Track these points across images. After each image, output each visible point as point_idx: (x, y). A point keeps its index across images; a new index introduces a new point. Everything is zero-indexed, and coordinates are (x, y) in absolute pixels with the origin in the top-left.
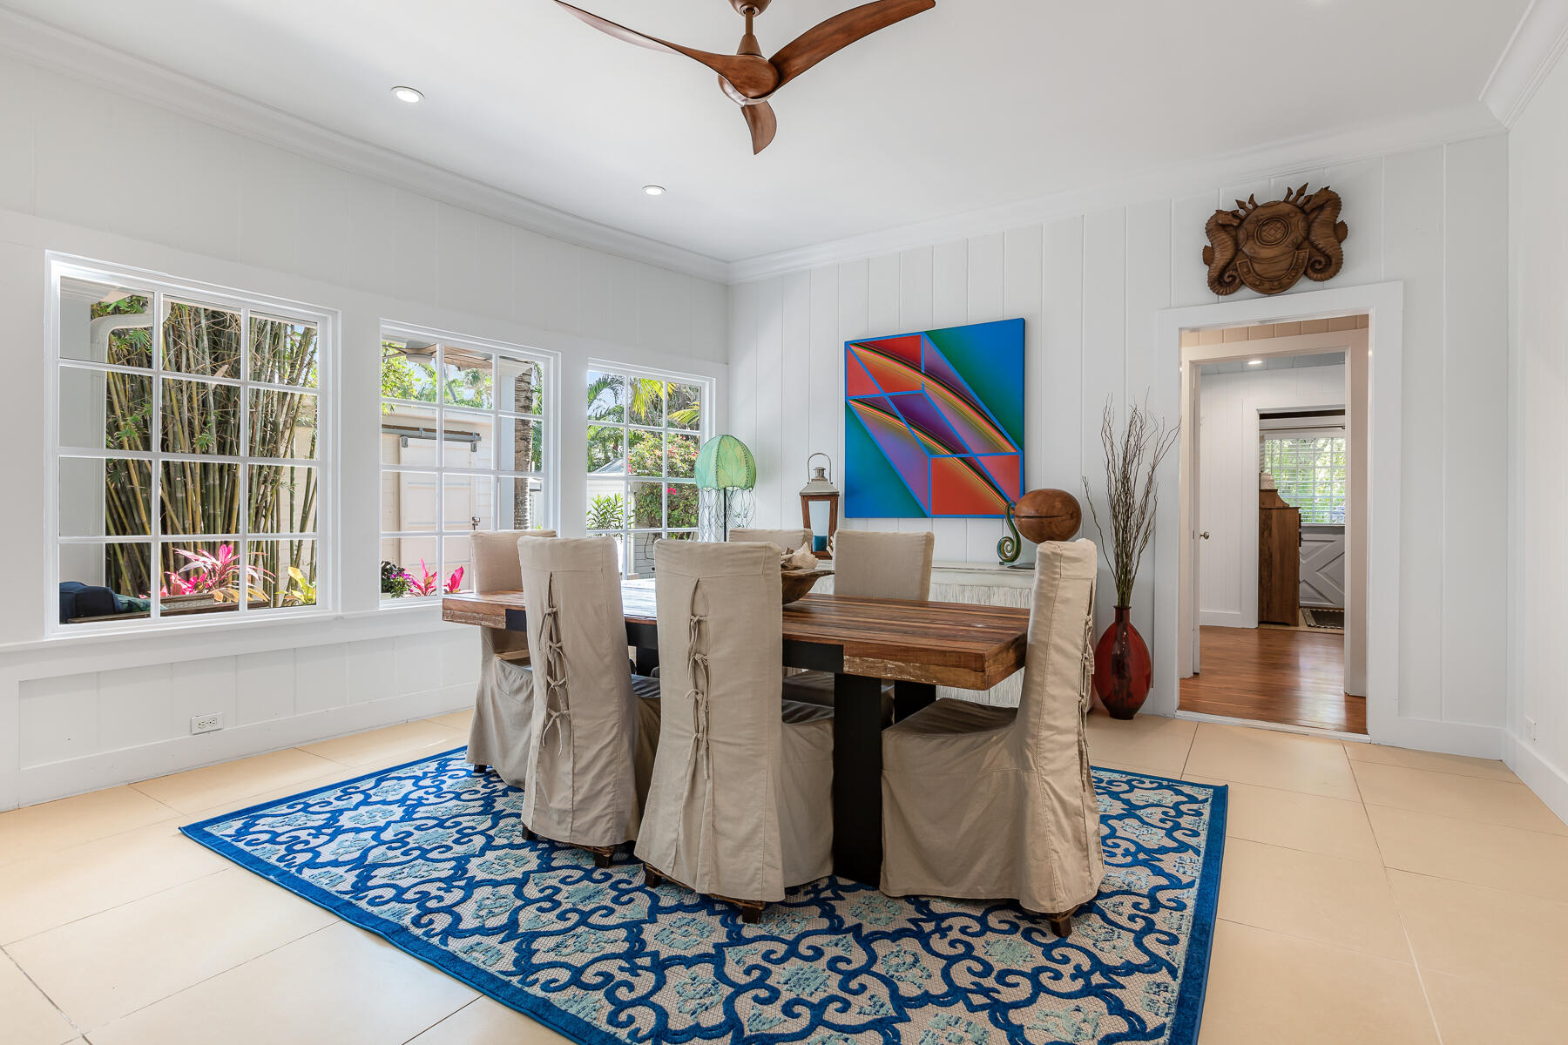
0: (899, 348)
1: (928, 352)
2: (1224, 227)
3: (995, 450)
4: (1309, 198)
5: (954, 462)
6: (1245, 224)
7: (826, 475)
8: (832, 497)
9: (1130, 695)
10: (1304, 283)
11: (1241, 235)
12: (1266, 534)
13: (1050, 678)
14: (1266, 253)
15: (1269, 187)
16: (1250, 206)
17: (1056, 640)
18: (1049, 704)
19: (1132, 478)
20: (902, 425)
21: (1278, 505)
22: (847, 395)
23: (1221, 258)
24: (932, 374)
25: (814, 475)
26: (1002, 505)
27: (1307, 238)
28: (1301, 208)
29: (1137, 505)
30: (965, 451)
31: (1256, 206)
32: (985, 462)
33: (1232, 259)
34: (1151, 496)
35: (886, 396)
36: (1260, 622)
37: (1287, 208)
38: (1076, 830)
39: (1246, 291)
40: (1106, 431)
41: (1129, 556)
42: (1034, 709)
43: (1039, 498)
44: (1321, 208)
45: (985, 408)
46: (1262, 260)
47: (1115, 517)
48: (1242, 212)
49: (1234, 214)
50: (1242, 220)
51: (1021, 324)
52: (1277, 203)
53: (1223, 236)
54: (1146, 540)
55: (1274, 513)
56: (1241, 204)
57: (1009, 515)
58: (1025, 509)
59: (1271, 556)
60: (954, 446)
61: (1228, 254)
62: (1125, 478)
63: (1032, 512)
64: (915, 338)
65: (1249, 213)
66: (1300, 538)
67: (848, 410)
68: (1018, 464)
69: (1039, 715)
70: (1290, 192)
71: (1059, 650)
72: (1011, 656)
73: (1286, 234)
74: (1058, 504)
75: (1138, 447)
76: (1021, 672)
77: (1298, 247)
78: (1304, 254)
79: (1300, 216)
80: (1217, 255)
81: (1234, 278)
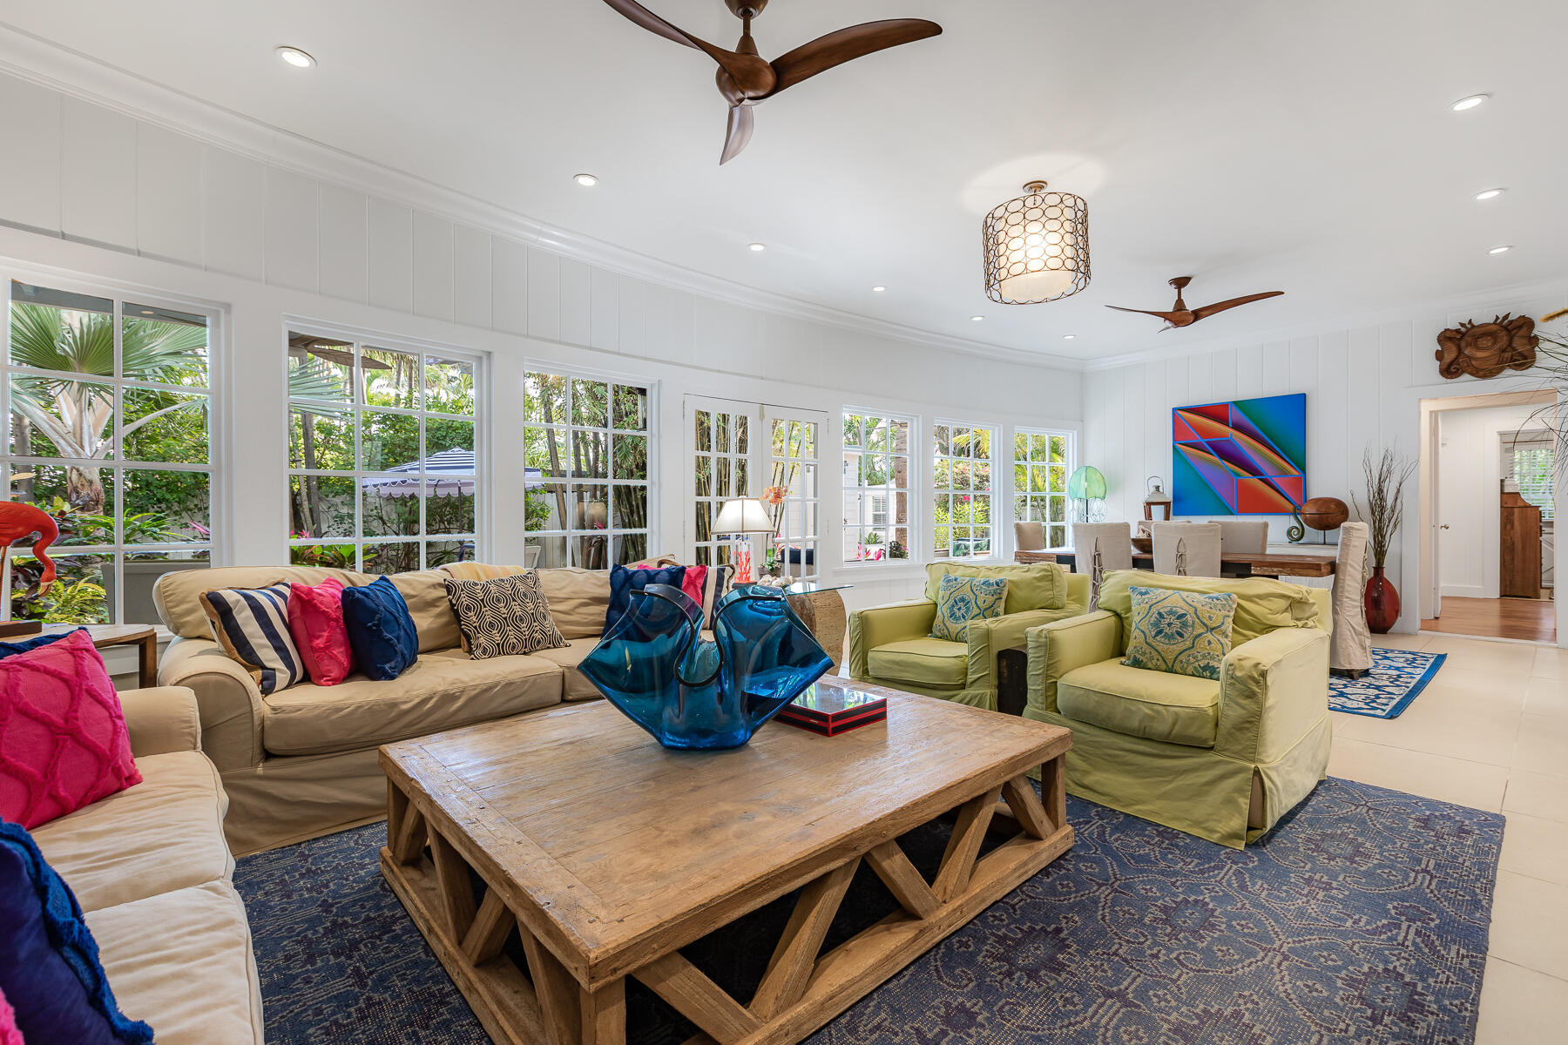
0: (1215, 412)
1: (1234, 414)
2: (1450, 339)
3: (1284, 473)
4: (1511, 322)
5: (1254, 481)
6: (1466, 338)
7: (1161, 490)
8: (1166, 504)
9: (1385, 620)
10: (1509, 372)
11: (1463, 344)
12: (1508, 527)
13: (1348, 578)
14: (1480, 354)
15: (1483, 314)
16: (1469, 326)
17: (1350, 562)
18: (1347, 588)
19: (1385, 490)
20: (1216, 459)
21: (1519, 504)
22: (1174, 440)
23: (1449, 357)
24: (1238, 427)
25: (1153, 489)
26: (1290, 507)
27: (1510, 344)
28: (1506, 328)
29: (1389, 506)
30: (1262, 475)
31: (1473, 326)
32: (1276, 481)
33: (1456, 358)
34: (1399, 501)
35: (1203, 441)
36: (1504, 594)
37: (1495, 328)
38: (1360, 641)
39: (1466, 377)
40: (1367, 462)
41: (1383, 537)
42: (1340, 590)
43: (1319, 503)
44: (1520, 327)
45: (1276, 448)
46: (1476, 359)
47: (1373, 513)
48: (1463, 329)
49: (1458, 331)
50: (1463, 335)
51: (1303, 396)
52: (1489, 324)
53: (1450, 344)
54: (1395, 526)
55: (1516, 510)
56: (1462, 325)
57: (1295, 513)
58: (1309, 509)
59: (1513, 544)
60: (1254, 471)
61: (1453, 355)
62: (1380, 491)
63: (1314, 511)
64: (1225, 406)
65: (1468, 330)
66: (1541, 530)
67: (1174, 448)
68: (1301, 483)
69: (1342, 592)
70: (1497, 318)
71: (1351, 566)
72: (1329, 568)
73: (1495, 343)
74: (1333, 506)
75: (1389, 471)
76: (1333, 576)
77: (1504, 351)
78: (1507, 355)
79: (1504, 333)
80: (1446, 355)
81: (1458, 370)
